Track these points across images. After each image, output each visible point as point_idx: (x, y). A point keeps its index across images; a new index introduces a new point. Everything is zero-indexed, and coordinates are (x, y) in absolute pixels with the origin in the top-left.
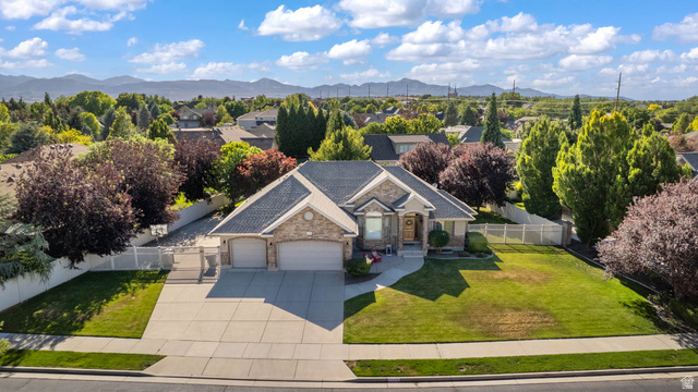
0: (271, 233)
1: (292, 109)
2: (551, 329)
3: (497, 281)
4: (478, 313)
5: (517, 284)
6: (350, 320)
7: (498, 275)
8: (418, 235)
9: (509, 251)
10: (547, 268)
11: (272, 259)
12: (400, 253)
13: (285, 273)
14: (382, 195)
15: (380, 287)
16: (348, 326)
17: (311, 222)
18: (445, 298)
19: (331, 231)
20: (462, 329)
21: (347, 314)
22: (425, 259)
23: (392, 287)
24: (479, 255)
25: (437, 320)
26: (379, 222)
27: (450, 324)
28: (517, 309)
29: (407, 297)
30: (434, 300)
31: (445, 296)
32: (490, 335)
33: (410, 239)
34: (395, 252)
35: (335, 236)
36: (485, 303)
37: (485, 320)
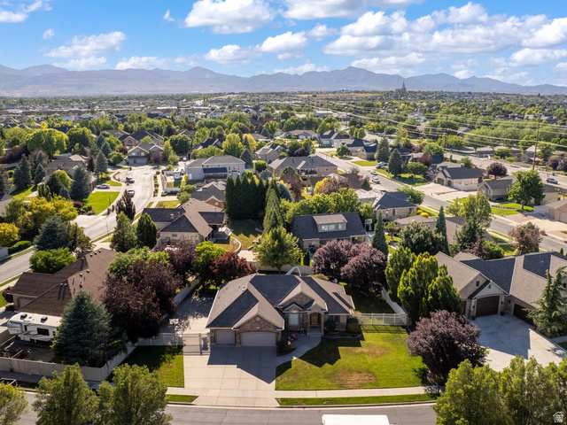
0: (238, 328)
1: (238, 179)
2: (371, 383)
3: (356, 354)
4: (340, 374)
5: (366, 356)
6: (279, 378)
7: (358, 350)
8: (319, 321)
9: (373, 331)
10: (387, 344)
11: (238, 341)
12: (308, 334)
13: (245, 348)
14: (298, 301)
15: (295, 358)
16: (277, 381)
17: (259, 322)
18: (327, 365)
19: (269, 327)
20: (330, 383)
21: (277, 375)
22: (322, 338)
23: (300, 358)
24: (353, 335)
25: (319, 378)
26: (296, 316)
27: (325, 380)
28: (359, 372)
29: (307, 365)
30: (320, 367)
31: (327, 364)
32: (342, 386)
33: (315, 324)
34: (305, 332)
35: (272, 329)
36: (345, 368)
37: (342, 378)
